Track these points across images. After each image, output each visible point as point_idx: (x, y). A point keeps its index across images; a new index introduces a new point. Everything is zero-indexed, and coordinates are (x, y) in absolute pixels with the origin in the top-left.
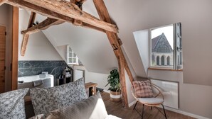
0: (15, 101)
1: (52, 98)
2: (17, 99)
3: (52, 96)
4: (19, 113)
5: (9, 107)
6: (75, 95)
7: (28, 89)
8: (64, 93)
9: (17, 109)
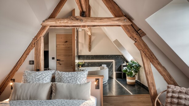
0: (47, 75)
1: (61, 78)
2: (48, 74)
3: (61, 76)
4: (47, 80)
5: (44, 76)
6: (73, 80)
7: (54, 71)
8: (67, 76)
9: (46, 78)
